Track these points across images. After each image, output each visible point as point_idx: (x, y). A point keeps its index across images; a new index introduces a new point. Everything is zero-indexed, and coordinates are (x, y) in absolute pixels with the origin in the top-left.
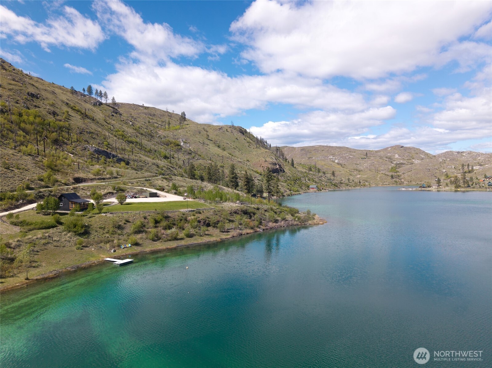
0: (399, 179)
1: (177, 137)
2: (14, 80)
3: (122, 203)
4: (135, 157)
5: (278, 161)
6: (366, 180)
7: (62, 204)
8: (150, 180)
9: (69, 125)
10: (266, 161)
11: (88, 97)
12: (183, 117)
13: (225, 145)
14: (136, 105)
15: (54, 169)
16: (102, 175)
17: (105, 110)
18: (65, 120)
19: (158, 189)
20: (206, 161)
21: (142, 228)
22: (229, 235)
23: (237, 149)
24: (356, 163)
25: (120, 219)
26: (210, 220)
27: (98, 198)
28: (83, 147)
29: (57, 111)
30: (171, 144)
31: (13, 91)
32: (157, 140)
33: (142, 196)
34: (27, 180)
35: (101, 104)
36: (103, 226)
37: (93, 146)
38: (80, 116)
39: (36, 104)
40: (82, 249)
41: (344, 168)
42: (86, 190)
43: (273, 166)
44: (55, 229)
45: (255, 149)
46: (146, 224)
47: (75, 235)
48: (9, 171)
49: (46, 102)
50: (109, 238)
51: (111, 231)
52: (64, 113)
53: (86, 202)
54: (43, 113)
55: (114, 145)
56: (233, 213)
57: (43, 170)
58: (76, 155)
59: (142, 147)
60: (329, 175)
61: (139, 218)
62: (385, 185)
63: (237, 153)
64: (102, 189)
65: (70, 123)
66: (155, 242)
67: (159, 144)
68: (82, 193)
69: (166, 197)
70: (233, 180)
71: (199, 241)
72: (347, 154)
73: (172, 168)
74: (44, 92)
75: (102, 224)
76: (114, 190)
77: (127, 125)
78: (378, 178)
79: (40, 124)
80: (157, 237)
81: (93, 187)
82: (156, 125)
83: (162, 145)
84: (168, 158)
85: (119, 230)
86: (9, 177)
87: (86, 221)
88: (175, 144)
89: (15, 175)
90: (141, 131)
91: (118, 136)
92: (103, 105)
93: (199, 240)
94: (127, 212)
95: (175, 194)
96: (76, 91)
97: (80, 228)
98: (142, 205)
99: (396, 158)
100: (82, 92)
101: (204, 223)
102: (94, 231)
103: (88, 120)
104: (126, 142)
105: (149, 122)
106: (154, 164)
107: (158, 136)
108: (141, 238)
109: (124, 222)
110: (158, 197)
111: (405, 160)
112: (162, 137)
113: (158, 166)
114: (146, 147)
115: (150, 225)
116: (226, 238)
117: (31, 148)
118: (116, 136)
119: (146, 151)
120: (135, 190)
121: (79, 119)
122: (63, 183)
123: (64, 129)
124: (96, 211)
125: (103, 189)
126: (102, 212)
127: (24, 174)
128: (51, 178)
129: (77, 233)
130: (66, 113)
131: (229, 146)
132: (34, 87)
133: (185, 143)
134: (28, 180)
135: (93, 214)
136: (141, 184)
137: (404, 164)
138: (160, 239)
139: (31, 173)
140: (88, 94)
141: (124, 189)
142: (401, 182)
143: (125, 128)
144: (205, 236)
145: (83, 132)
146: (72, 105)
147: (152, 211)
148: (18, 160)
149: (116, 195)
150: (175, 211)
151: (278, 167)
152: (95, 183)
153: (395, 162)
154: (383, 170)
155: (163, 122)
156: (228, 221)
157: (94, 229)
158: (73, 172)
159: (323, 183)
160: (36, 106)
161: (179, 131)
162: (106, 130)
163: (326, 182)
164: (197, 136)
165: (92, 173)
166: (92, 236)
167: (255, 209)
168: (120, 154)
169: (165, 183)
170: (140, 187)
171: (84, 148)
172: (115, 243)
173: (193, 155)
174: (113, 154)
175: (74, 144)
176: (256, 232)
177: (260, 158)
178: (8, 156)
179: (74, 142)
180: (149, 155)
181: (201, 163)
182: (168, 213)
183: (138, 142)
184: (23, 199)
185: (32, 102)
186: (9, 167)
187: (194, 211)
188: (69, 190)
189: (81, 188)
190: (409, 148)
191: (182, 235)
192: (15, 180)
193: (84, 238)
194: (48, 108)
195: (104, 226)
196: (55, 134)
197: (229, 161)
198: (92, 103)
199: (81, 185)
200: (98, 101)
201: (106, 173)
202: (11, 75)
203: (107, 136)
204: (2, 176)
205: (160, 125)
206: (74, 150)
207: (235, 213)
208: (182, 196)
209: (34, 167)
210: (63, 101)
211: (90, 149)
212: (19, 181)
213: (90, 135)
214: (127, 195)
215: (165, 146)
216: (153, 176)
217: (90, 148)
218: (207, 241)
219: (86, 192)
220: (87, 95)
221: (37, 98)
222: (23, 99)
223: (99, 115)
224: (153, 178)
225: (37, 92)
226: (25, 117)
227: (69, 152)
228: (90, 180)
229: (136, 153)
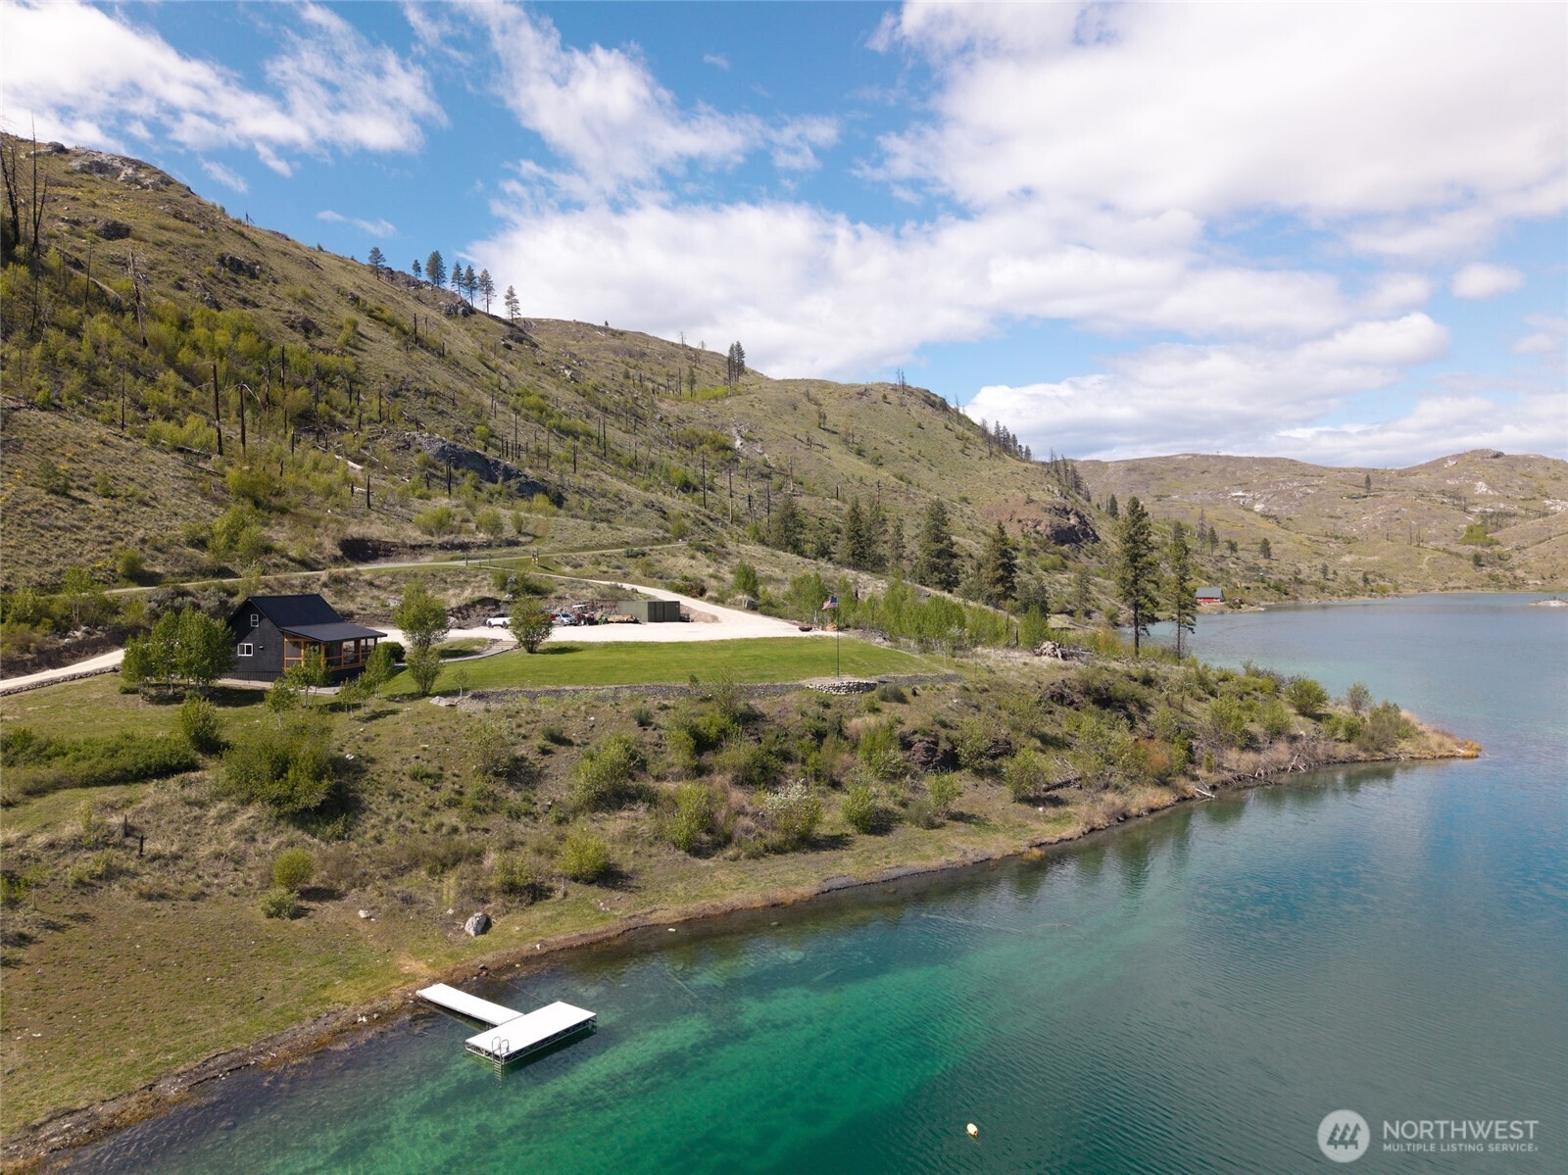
0: (1506, 570)
1: (719, 421)
2: (177, 216)
3: (533, 643)
4: (583, 480)
5: (1072, 500)
6: (1382, 572)
7: (249, 648)
8: (644, 555)
9: (358, 368)
10: (1030, 501)
11: (430, 288)
12: (735, 363)
13: (881, 446)
14: (583, 324)
15: (264, 501)
16: (459, 532)
17: (484, 331)
18: (343, 350)
19: (679, 590)
20: (824, 499)
21: (632, 776)
22: (1068, 818)
23: (924, 461)
24: (1332, 514)
25: (519, 726)
26: (955, 734)
27: (426, 621)
28: (401, 438)
29: (320, 320)
30: (701, 444)
31: (170, 249)
32: (654, 429)
33: (618, 618)
34: (136, 539)
35: (470, 311)
36: (431, 769)
37: (432, 438)
38: (397, 338)
39: (246, 295)
40: (298, 913)
41: (1287, 529)
42: (385, 589)
43: (1057, 518)
44: (173, 783)
45: (987, 461)
46: (647, 753)
47: (279, 817)
48: (64, 503)
49: (282, 290)
50: (457, 838)
51: (470, 791)
52: (341, 327)
53: (366, 638)
54: (270, 324)
55: (511, 439)
56: (1050, 702)
57: (220, 505)
58: (373, 465)
59: (606, 452)
60: (1250, 556)
61: (612, 720)
62: (1456, 591)
63: (924, 475)
64: (452, 583)
65: (360, 360)
66: (703, 863)
67: (661, 442)
68: (367, 601)
69: (715, 619)
70: (941, 562)
71: (928, 857)
72: (1295, 484)
73: (711, 520)
74: (277, 260)
75: (426, 756)
76: (503, 588)
77: (555, 380)
78: (1424, 566)
79: (251, 356)
80: (709, 831)
81: (415, 576)
82: (650, 385)
83: (672, 448)
84: (696, 489)
85: (512, 785)
86: (59, 529)
87: (346, 736)
88: (714, 442)
89: (88, 520)
90: (602, 400)
91: (524, 411)
92: (478, 314)
93: (929, 850)
94: (554, 687)
95: (753, 608)
96: (392, 272)
97: (305, 782)
98: (623, 656)
99: (1481, 496)
100: (411, 272)
101: (927, 750)
102: (385, 792)
103: (419, 355)
104: (551, 431)
105: (627, 376)
106: (649, 505)
107: (658, 417)
108: (629, 836)
109: (539, 741)
110: (684, 619)
111: (1514, 500)
112: (670, 421)
113: (665, 513)
114: (618, 449)
115: (670, 760)
116: (1061, 840)
117: (195, 428)
118: (517, 411)
119: (620, 465)
120: (590, 590)
121: (393, 350)
122: (292, 560)
123: (338, 378)
124: (405, 682)
125: (456, 587)
126: (435, 688)
127: (131, 516)
128: (244, 534)
129: (288, 808)
130: (348, 329)
131: (895, 450)
132: (245, 242)
133: (747, 439)
134: (143, 541)
135: (392, 698)
136: (611, 570)
137: (1515, 515)
138: (728, 840)
139: (161, 515)
140: (430, 281)
141: (544, 586)
142: (1515, 578)
143: (549, 386)
144: (951, 822)
145: (404, 393)
146: (372, 303)
147: (673, 684)
148: (118, 463)
149: (510, 609)
150: (782, 687)
151: (1073, 521)
152: (427, 561)
153: (1477, 510)
154: (1436, 538)
155: (670, 377)
156: (1038, 744)
157: (383, 779)
158: (342, 518)
159: (1234, 580)
160: (244, 302)
161: (727, 402)
162: (485, 388)
163: (1244, 577)
164: (786, 417)
165: (418, 526)
166: (369, 824)
167: (1136, 680)
168: (531, 467)
169: (701, 568)
170: (608, 580)
171: (403, 444)
172: (492, 868)
173: (777, 480)
174: (506, 467)
175: (367, 428)
176: (1185, 799)
177: (1009, 492)
178: (81, 445)
179: (370, 421)
180: (631, 478)
181: (806, 506)
182: (752, 696)
183: (593, 433)
184: (94, 624)
185: (233, 289)
186: (67, 486)
187: (870, 687)
188: (313, 586)
189: (365, 581)
190: (1526, 460)
191: (833, 818)
192: (81, 542)
193: (322, 840)
194: (287, 308)
195: (436, 763)
196: (302, 392)
197: (901, 499)
198: (440, 308)
199: (366, 569)
200: (463, 303)
201: (472, 526)
202: (170, 201)
203: (488, 409)
204: (28, 521)
205: (662, 385)
206: (365, 448)
207: (1060, 698)
208: (780, 617)
209: (183, 491)
210: (341, 292)
211: (425, 446)
212: (100, 543)
213: (428, 403)
214: (554, 612)
215: (682, 449)
216: (657, 541)
217: (423, 441)
218: (971, 856)
219: (383, 595)
220: (427, 283)
221: (253, 276)
222: (202, 274)
223: (461, 341)
224: (655, 547)
225: (255, 256)
226: (200, 332)
227: (348, 456)
228: (409, 551)
229: (586, 467)
